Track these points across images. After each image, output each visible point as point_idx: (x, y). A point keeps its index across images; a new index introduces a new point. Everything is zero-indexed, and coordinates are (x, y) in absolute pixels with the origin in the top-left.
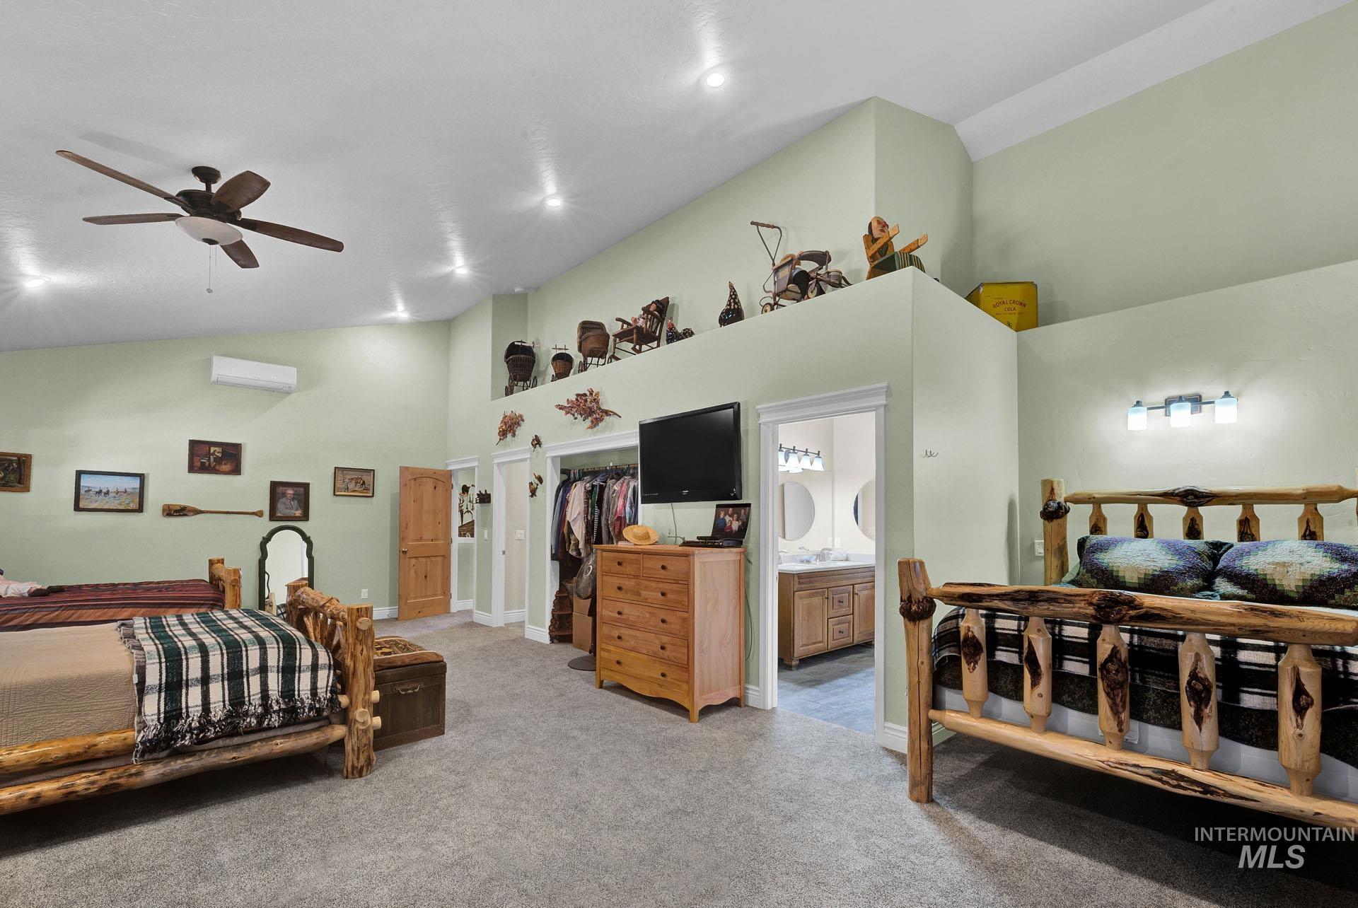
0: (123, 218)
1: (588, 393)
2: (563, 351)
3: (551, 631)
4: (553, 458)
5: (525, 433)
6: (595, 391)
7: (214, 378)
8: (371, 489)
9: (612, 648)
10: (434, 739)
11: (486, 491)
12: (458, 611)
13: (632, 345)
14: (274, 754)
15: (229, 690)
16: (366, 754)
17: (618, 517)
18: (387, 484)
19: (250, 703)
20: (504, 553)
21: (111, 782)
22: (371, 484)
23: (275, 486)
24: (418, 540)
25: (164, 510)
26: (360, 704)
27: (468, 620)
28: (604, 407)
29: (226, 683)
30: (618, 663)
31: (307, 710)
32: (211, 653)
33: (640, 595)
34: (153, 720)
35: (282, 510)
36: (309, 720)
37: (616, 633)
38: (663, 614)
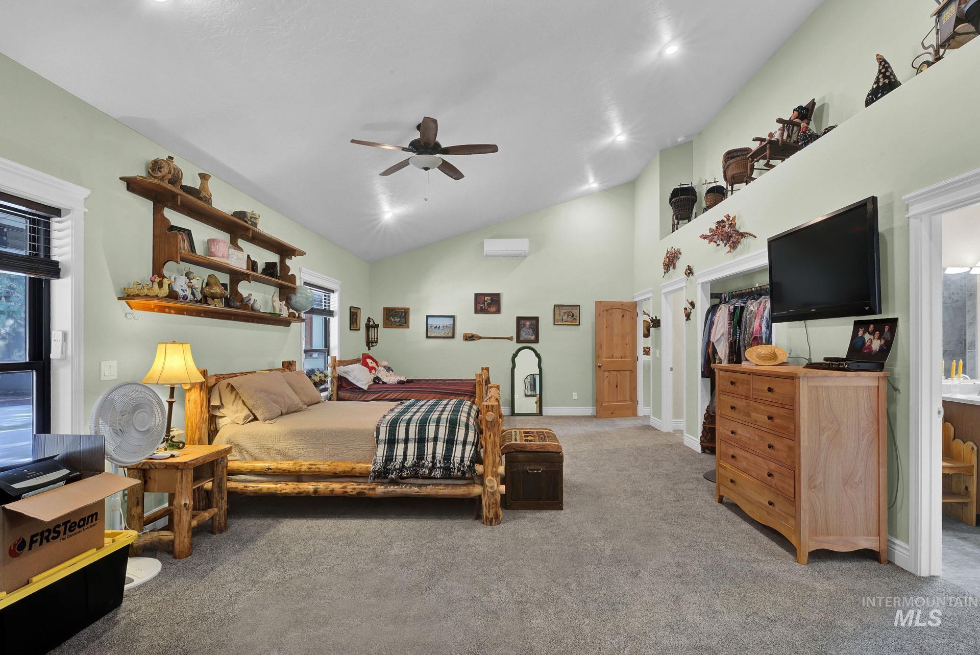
0: (394, 168)
1: (725, 219)
2: (714, 185)
3: (702, 442)
4: (703, 284)
5: (681, 265)
6: (732, 217)
7: (485, 254)
8: (578, 320)
9: (728, 466)
10: (553, 512)
11: (656, 317)
12: (644, 416)
13: (765, 161)
14: (439, 495)
15: (417, 449)
16: (494, 510)
17: (755, 337)
18: (588, 316)
19: (427, 460)
20: (671, 369)
21: (362, 491)
22: (578, 315)
23: (519, 319)
24: (610, 358)
25: (464, 337)
26: (490, 473)
27: (646, 423)
28: (741, 230)
29: (416, 444)
30: (732, 481)
31: (456, 471)
32: (411, 425)
33: (749, 416)
34: (379, 460)
35: (524, 336)
36: (458, 478)
37: (731, 452)
38: (771, 440)
